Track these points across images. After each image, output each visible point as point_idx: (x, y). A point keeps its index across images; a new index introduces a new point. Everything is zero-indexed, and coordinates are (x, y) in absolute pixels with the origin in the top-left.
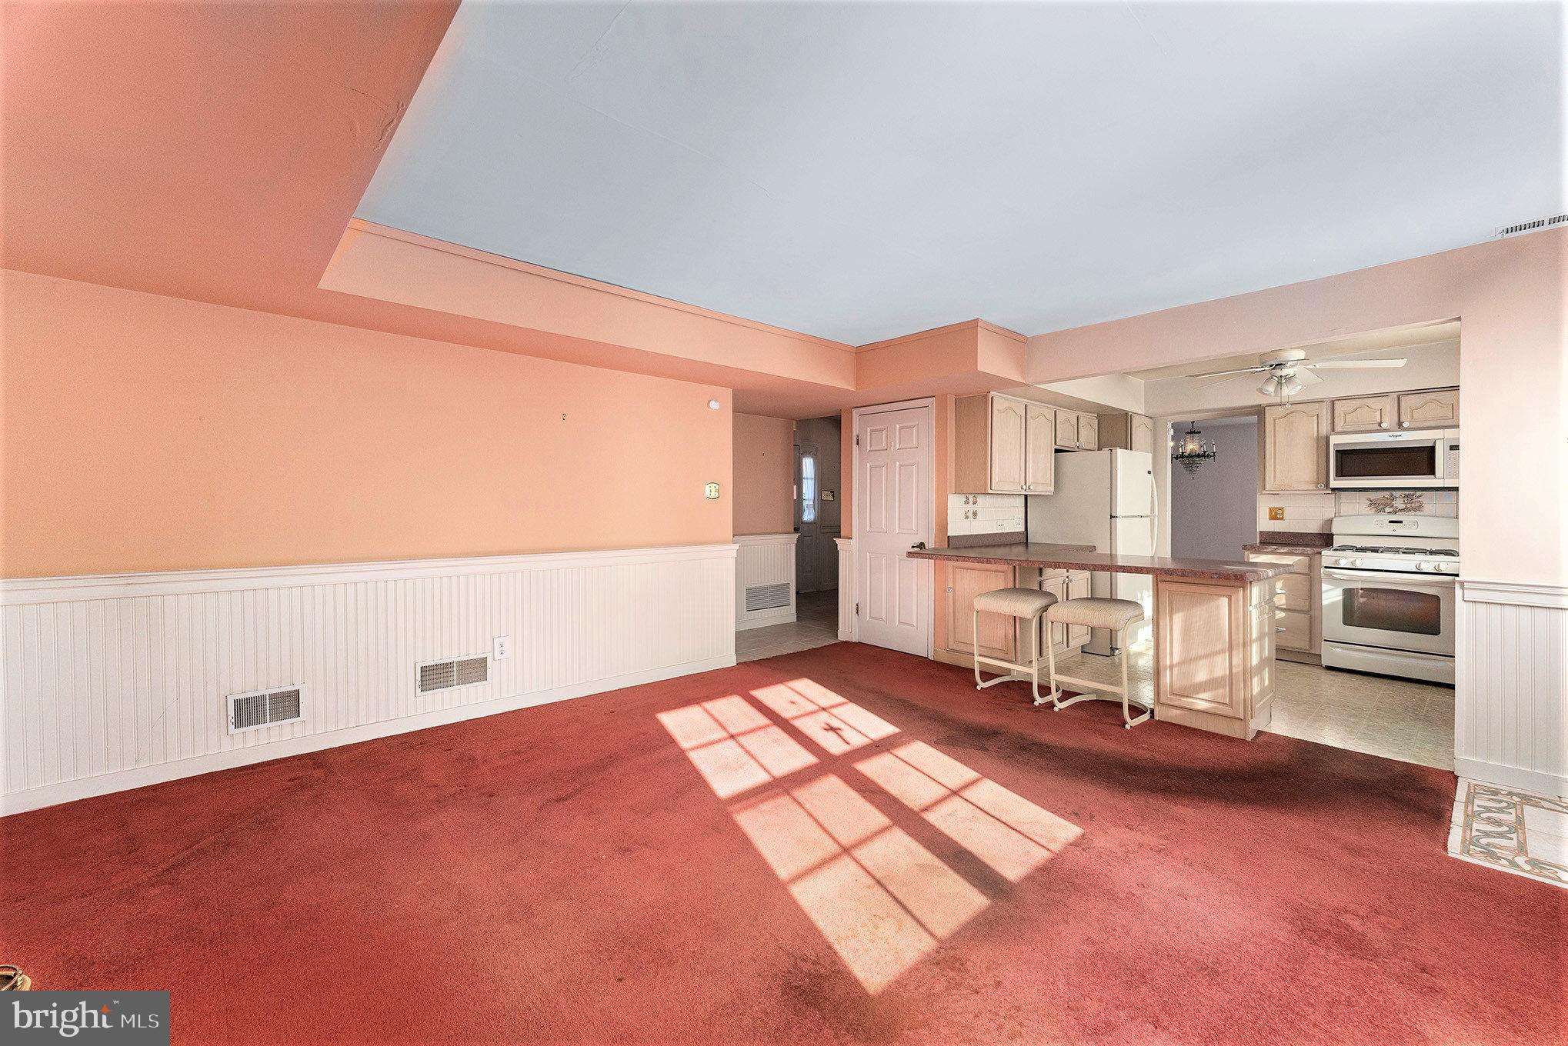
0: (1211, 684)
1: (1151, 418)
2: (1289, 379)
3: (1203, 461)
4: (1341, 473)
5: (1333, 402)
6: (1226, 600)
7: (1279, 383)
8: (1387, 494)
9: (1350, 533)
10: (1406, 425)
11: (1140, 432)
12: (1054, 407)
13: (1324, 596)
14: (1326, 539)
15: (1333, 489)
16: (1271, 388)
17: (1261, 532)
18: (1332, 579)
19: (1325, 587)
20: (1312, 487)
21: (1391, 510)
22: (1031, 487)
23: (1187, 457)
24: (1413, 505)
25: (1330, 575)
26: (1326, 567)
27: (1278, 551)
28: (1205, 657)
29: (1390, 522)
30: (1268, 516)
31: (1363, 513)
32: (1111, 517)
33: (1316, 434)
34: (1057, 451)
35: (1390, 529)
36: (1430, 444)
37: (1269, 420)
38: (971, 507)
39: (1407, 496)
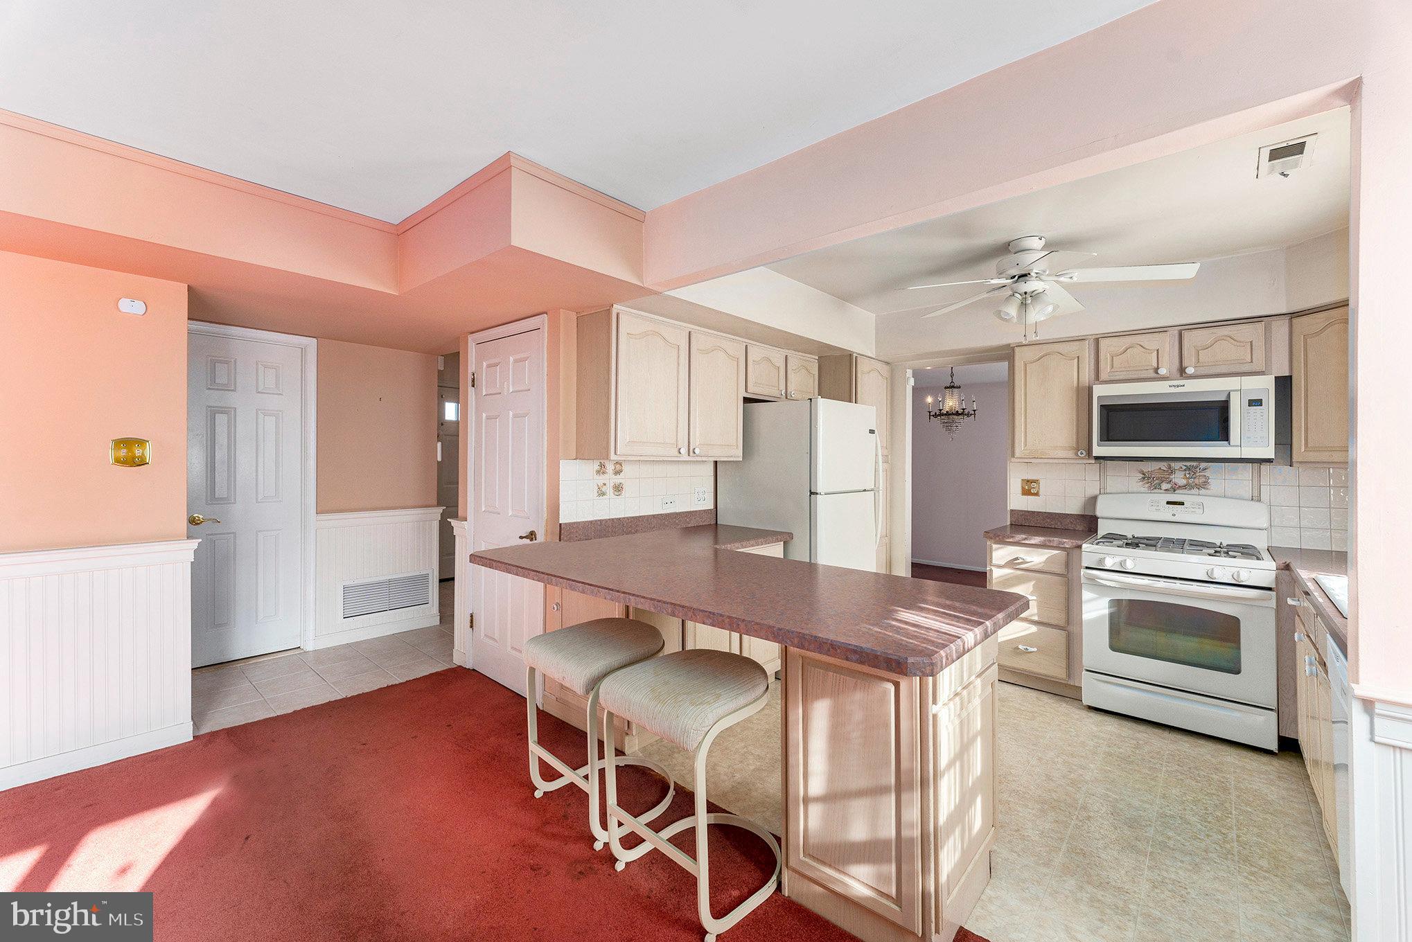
0: (869, 852)
1: (887, 363)
2: (1035, 296)
3: (963, 422)
4: (1108, 435)
5: (1097, 341)
6: (892, 688)
7: (1024, 305)
8: (1163, 465)
9: (1116, 516)
10: (1190, 371)
11: (870, 380)
12: (744, 340)
13: (1085, 607)
14: (1087, 525)
15: (1097, 458)
16: (1012, 310)
17: (1012, 511)
18: (1094, 583)
19: (1086, 595)
20: (1071, 454)
21: (1168, 486)
22: (697, 451)
23: (946, 414)
24: (1197, 481)
25: (1092, 580)
26: (1087, 568)
27: (1027, 542)
28: (860, 793)
29: (1168, 503)
30: (1019, 490)
31: (1135, 490)
32: (812, 493)
33: (1075, 382)
34: (747, 400)
35: (1168, 513)
36: (1223, 399)
37: (1019, 365)
38: (610, 479)
39: (1188, 469)
